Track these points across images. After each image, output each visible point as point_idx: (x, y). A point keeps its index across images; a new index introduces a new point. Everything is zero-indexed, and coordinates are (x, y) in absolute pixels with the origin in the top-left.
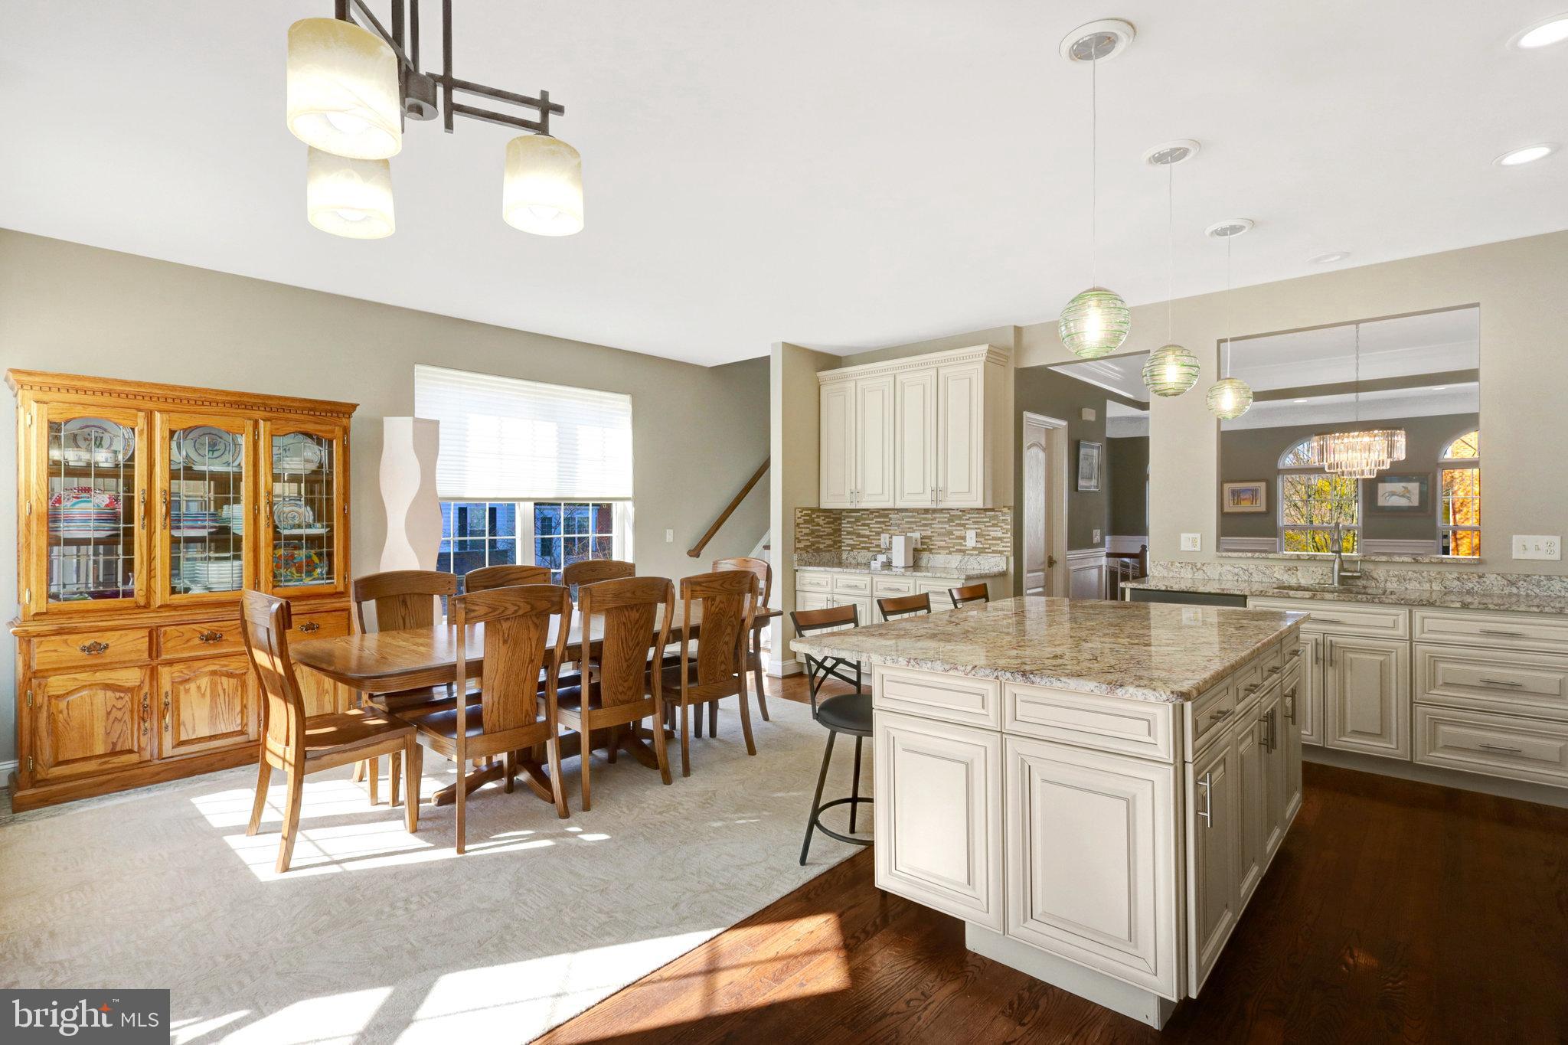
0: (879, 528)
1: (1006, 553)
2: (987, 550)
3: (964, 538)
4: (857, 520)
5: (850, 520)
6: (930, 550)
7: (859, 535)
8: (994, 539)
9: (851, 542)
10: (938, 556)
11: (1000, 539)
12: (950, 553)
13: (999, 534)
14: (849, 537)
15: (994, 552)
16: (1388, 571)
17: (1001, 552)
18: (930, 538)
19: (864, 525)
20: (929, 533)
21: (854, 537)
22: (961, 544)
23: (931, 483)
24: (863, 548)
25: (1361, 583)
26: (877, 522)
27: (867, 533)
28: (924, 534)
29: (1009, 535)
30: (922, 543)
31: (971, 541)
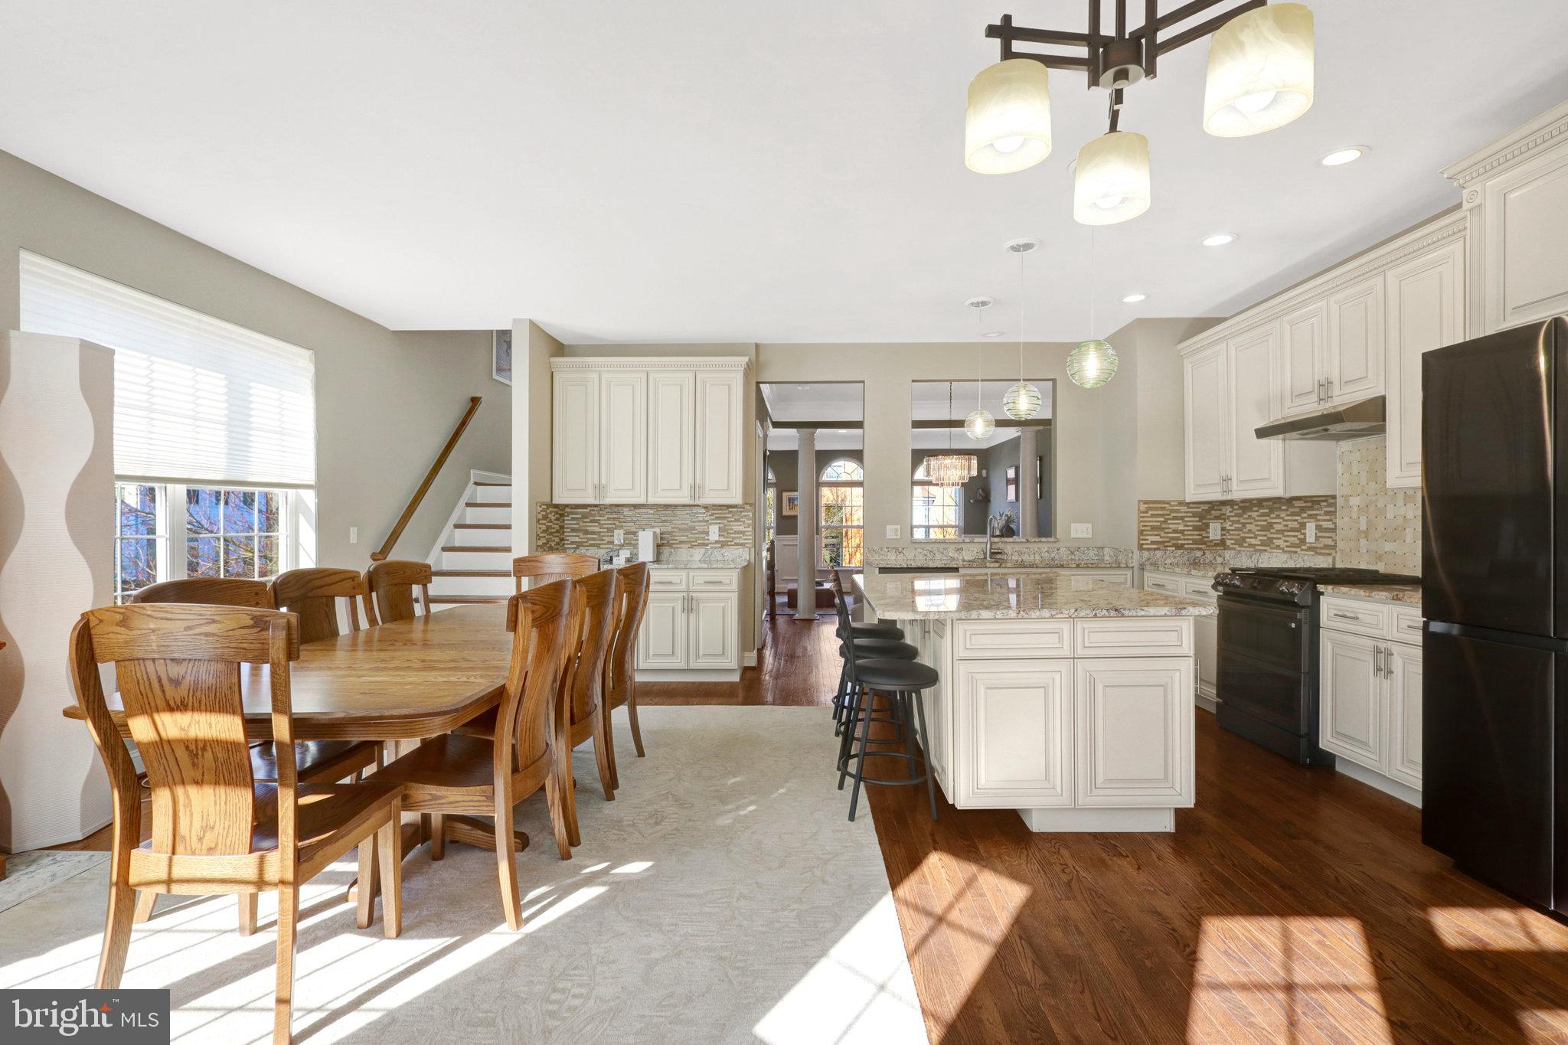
0: (611, 524)
1: (748, 545)
2: (729, 543)
3: (707, 533)
4: (584, 516)
5: (574, 516)
6: (670, 545)
7: (586, 532)
8: (736, 532)
9: (577, 539)
10: (679, 550)
11: (743, 533)
12: (692, 547)
13: (742, 528)
14: (574, 534)
15: (736, 544)
16: (1013, 548)
17: (743, 545)
18: (670, 533)
19: (592, 521)
20: (669, 529)
21: (581, 534)
22: (704, 539)
23: (688, 481)
24: (592, 545)
25: (1000, 556)
26: (609, 519)
27: (597, 529)
28: (664, 529)
29: (751, 529)
30: (662, 539)
31: (714, 534)
